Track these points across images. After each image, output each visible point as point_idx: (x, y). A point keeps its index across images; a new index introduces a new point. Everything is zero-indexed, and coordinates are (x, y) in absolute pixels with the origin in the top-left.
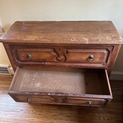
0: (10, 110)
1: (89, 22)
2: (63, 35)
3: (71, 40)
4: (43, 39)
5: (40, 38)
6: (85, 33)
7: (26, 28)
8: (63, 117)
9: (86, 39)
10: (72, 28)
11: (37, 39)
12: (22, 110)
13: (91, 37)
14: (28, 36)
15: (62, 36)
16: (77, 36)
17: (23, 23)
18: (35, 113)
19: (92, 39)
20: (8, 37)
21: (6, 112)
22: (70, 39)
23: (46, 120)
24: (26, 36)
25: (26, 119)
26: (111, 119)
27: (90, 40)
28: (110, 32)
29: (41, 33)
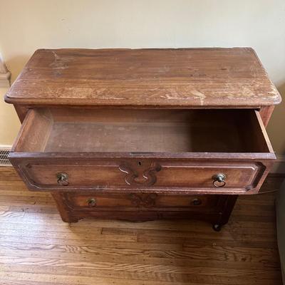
0: (31, 246)
1: (203, 52)
2: (148, 84)
3: (167, 95)
4: (104, 94)
5: (98, 92)
6: (196, 79)
7: (63, 68)
8: (147, 258)
9: (200, 94)
10: (167, 66)
11: (91, 96)
12: (56, 247)
13: (209, 90)
14: (70, 89)
15: (147, 87)
16: (180, 87)
17: (56, 55)
18: (87, 251)
19: (213, 93)
20: (25, 92)
21: (22, 252)
22: (164, 94)
23: (112, 266)
24: (66, 89)
25: (67, 264)
26: (251, 259)
27: (208, 97)
28: (251, 77)
29: (100, 79)
